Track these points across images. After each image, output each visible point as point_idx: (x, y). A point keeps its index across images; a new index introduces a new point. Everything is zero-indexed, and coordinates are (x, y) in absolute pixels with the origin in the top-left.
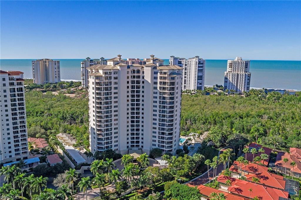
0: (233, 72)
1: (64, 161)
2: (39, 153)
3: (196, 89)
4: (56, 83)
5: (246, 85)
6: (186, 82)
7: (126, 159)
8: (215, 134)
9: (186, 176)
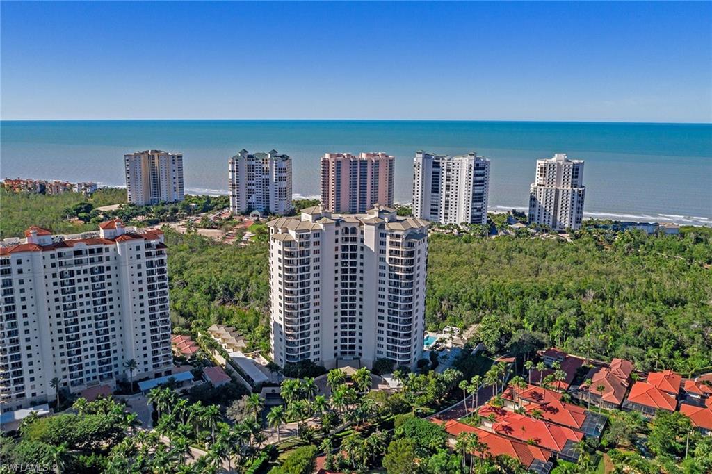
0: (547, 186)
1: (234, 379)
2: (187, 364)
3: (469, 222)
4: (176, 202)
5: (574, 214)
6: (448, 205)
7: (334, 377)
8: (489, 331)
9: (431, 405)
